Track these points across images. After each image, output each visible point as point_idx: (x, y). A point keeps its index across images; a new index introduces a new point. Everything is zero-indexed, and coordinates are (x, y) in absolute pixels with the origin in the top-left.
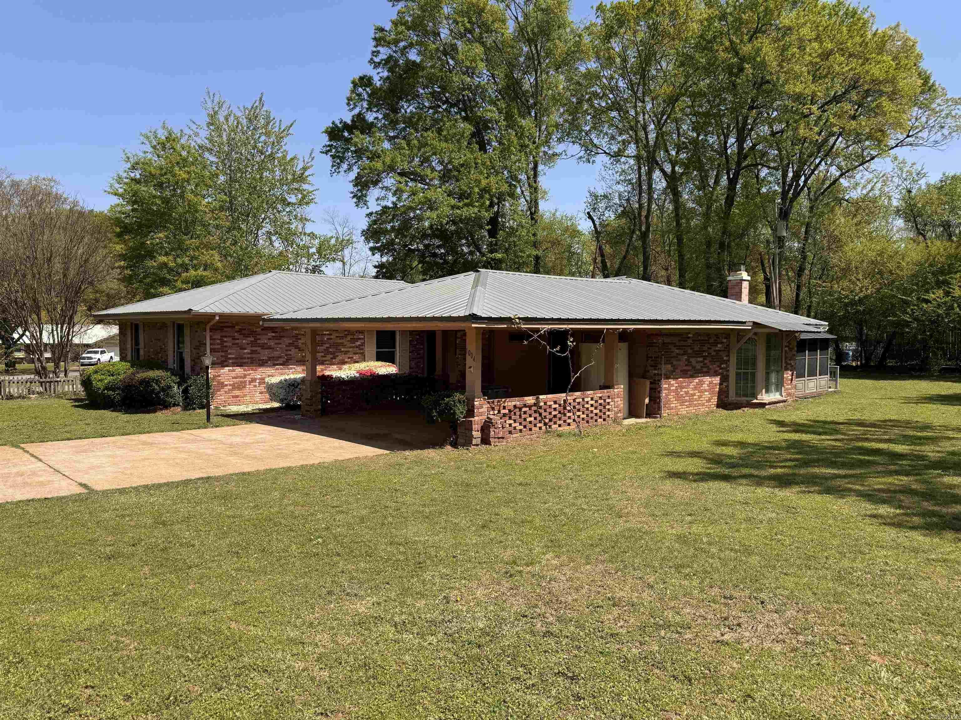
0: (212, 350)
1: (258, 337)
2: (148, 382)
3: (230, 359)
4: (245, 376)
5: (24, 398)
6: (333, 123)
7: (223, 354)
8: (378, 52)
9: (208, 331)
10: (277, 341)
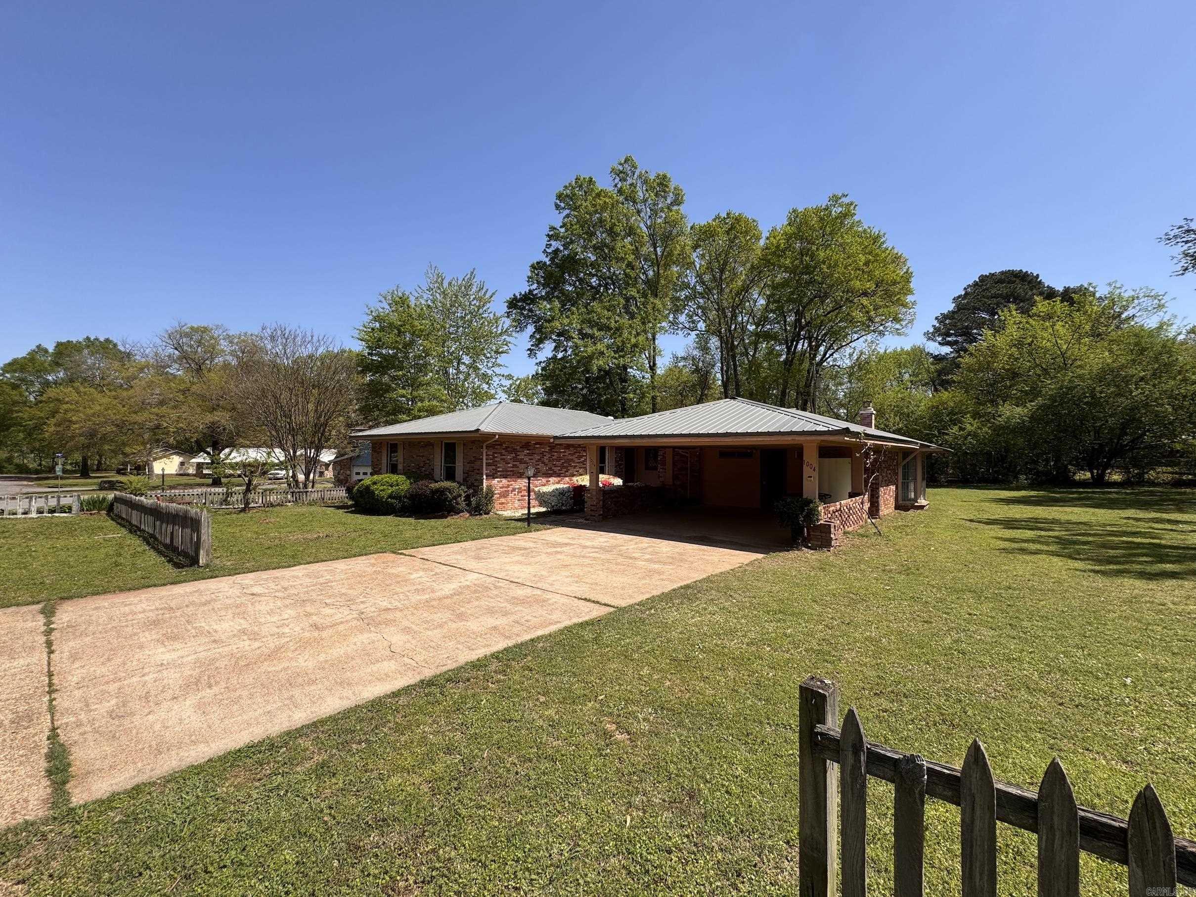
0: (488, 465)
1: (518, 453)
2: (443, 491)
3: (499, 471)
4: (508, 486)
5: (282, 505)
6: (514, 295)
7: (494, 467)
8: (551, 245)
9: (484, 447)
10: (530, 457)
